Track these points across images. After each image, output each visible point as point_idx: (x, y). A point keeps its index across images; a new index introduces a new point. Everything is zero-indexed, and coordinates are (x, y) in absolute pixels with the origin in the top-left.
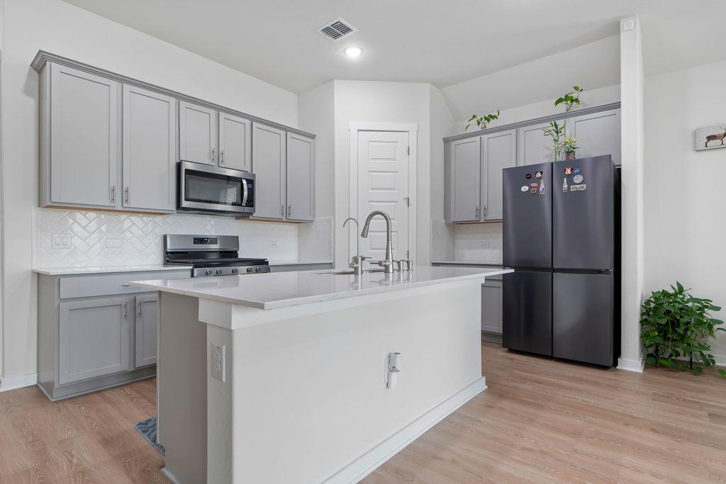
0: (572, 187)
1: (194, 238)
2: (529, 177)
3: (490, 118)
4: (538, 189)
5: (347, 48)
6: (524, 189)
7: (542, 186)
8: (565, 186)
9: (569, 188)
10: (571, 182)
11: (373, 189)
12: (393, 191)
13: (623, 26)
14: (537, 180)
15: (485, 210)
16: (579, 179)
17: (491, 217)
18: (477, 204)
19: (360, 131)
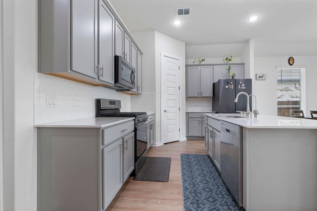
0: (241, 87)
1: (109, 101)
2: (228, 83)
3: (203, 60)
4: (231, 88)
5: (175, 21)
6: (227, 87)
7: (232, 87)
8: (239, 87)
9: (240, 87)
10: (241, 86)
11: (168, 82)
12: (174, 83)
13: (251, 42)
14: (231, 84)
15: (201, 93)
16: (243, 85)
17: (203, 95)
18: (199, 91)
19: (164, 56)
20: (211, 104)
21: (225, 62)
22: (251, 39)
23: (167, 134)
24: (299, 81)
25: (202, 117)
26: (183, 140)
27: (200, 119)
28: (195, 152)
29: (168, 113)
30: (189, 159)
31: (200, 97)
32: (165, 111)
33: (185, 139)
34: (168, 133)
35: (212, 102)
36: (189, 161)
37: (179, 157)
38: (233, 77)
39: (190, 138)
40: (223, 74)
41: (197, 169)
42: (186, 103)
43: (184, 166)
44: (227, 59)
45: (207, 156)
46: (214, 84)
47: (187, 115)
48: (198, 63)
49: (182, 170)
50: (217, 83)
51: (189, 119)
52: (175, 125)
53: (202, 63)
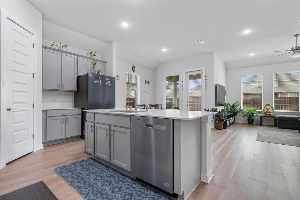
0: (108, 84)
2: (96, 78)
3: (64, 46)
6: (96, 82)
7: (100, 82)
8: (106, 83)
11: (15, 62)
12: (26, 67)
13: (114, 44)
14: (99, 80)
15: (63, 85)
16: (109, 82)
17: (65, 89)
18: (59, 83)
19: (7, 18)
20: (72, 99)
21: (89, 56)
22: (114, 42)
23: (12, 146)
24: (136, 85)
25: (65, 114)
26: (38, 150)
27: (64, 117)
28: (71, 160)
29: (14, 113)
30: (72, 172)
31: (61, 90)
32: (9, 110)
33: (42, 147)
34: (14, 144)
35: (73, 97)
36: (75, 174)
37: (56, 175)
38: (98, 72)
39: (48, 144)
40: (88, 68)
41: (95, 180)
42: (42, 98)
43: (75, 184)
44: (91, 53)
45: (90, 160)
46: (78, 77)
47: (44, 113)
48: (57, 48)
49: (78, 190)
50: (84, 76)
51: (47, 118)
52: (26, 130)
53: (63, 49)
